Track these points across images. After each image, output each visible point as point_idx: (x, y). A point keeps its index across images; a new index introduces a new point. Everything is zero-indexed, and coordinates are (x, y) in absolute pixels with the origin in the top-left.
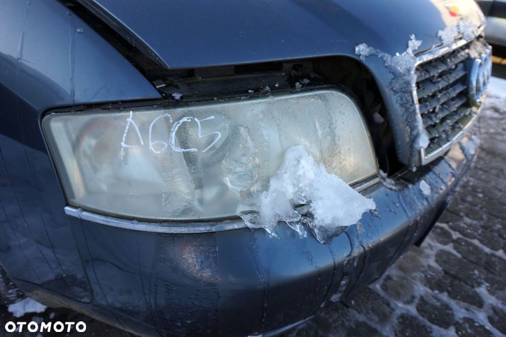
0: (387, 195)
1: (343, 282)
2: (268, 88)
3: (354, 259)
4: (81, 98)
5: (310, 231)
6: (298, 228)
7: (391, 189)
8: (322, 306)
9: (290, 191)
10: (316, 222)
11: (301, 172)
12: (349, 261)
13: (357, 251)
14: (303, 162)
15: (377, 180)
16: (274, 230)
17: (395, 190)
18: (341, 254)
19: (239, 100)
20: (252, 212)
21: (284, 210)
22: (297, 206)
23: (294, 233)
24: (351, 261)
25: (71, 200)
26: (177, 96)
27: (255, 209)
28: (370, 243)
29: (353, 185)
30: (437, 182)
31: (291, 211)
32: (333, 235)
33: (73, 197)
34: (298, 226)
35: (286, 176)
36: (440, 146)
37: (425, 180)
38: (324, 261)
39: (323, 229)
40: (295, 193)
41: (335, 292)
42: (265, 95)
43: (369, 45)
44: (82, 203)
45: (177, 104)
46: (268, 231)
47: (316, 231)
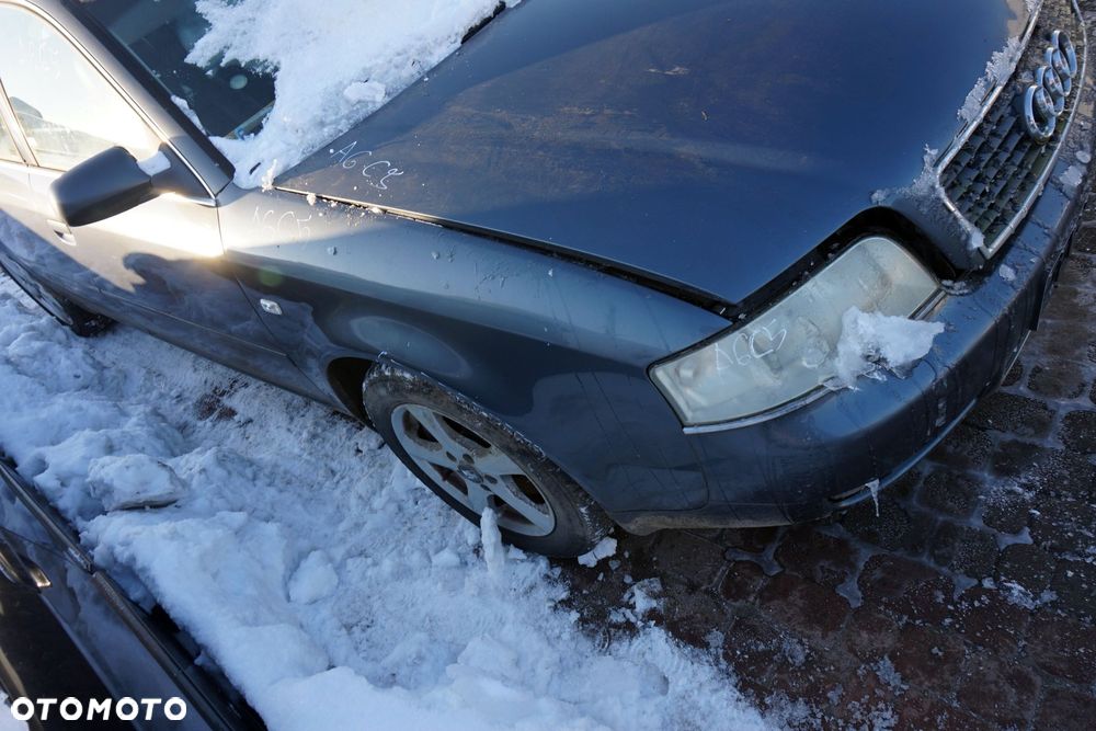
0: (959, 303)
1: (941, 405)
2: (806, 273)
3: (942, 381)
4: (674, 348)
5: (890, 373)
6: (876, 376)
7: (961, 295)
8: (929, 433)
9: (858, 349)
10: (891, 365)
11: (861, 332)
12: (937, 384)
13: (942, 373)
14: (860, 322)
15: (942, 293)
16: (856, 385)
17: (967, 294)
18: (927, 382)
19: (788, 294)
20: (832, 378)
21: (859, 366)
22: (867, 357)
23: (874, 381)
24: (939, 384)
25: (685, 422)
26: (742, 316)
27: (833, 375)
28: (952, 362)
29: (912, 317)
30: (1023, 257)
31: (865, 364)
32: (911, 369)
33: (686, 419)
34: (875, 374)
35: (850, 339)
36: (1007, 225)
37: (1006, 264)
38: (913, 394)
39: (901, 368)
40: (863, 349)
41: (937, 417)
42: (807, 279)
43: (883, 189)
44: (696, 421)
45: (744, 323)
46: (850, 387)
47: (894, 371)
